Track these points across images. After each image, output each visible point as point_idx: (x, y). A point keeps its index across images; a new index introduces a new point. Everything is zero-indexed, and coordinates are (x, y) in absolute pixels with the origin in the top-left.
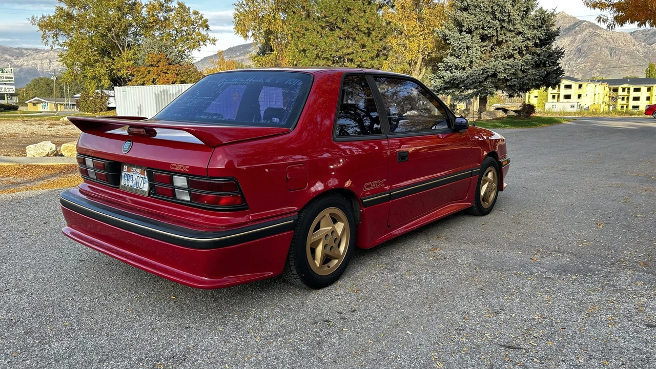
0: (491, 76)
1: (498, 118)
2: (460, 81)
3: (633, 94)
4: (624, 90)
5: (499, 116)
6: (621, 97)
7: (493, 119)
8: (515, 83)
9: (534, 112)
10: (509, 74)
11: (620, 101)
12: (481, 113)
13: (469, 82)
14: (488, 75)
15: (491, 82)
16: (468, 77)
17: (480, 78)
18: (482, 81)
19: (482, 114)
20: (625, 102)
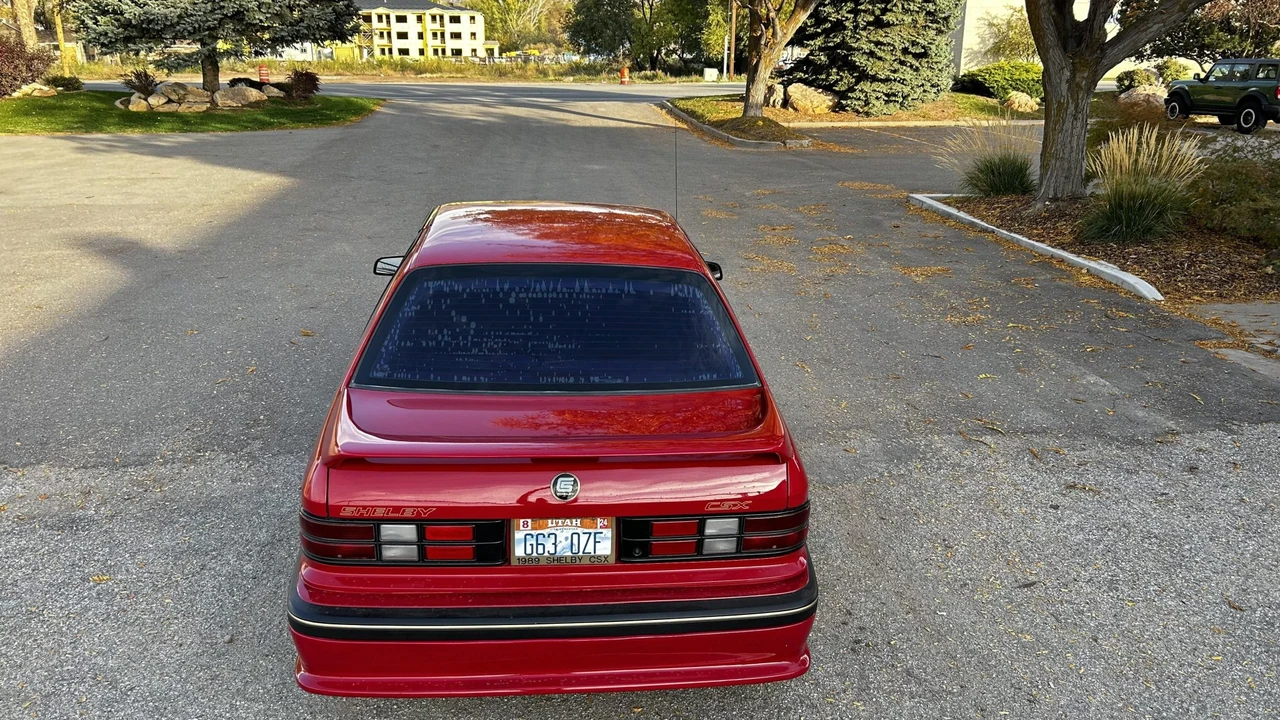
0: (230, 18)
1: (251, 103)
2: (165, 25)
3: (396, 27)
4: (380, 18)
5: (252, 99)
6: (378, 32)
7: (243, 106)
8: (283, 34)
9: (317, 89)
10: (269, 15)
11: (376, 39)
12: (213, 93)
13: (185, 29)
14: (226, 15)
15: (233, 31)
16: (180, 17)
17: (208, 21)
18: (214, 28)
19: (217, 95)
20: (385, 41)
